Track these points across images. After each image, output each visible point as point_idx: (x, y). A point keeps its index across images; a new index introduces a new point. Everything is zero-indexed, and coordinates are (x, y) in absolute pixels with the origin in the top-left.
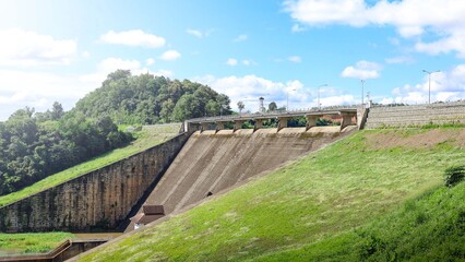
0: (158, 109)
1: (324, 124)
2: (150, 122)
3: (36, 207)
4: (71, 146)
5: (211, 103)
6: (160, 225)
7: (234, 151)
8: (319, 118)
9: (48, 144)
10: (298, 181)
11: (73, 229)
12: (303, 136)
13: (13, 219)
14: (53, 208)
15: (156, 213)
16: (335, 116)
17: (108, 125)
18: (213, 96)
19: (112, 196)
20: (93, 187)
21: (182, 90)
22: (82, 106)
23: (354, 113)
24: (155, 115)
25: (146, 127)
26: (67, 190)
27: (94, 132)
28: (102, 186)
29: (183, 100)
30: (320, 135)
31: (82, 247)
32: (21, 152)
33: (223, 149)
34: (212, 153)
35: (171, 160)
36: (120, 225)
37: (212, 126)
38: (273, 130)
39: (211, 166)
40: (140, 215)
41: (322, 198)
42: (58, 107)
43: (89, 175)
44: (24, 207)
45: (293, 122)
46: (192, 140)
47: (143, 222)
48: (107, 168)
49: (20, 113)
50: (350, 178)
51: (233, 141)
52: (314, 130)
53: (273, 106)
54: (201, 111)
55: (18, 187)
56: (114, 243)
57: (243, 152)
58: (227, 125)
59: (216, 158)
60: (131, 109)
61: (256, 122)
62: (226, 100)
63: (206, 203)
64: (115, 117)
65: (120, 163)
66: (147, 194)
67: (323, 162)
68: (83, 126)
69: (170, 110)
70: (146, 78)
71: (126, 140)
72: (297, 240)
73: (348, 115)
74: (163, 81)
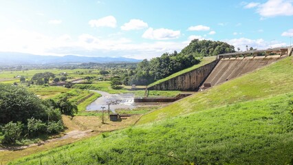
0: (208, 51)
1: (273, 54)
2: (205, 56)
3: (170, 83)
4: (180, 64)
5: (227, 49)
6: (210, 90)
7: (236, 65)
8: (271, 52)
9: (173, 64)
10: (262, 75)
11: (181, 90)
12: (264, 59)
13: (163, 86)
14: (175, 84)
15: (208, 86)
16: (278, 51)
17: (191, 57)
18: (228, 46)
19: (193, 80)
20: (187, 77)
21: (216, 44)
22: (183, 51)
23: (287, 50)
24: (207, 53)
25: (204, 58)
26: (179, 78)
27: (187, 60)
28: (190, 77)
29: (217, 48)
30: (271, 59)
31: (184, 96)
32: (165, 66)
33: (232, 65)
34: (228, 66)
35: (213, 69)
36: (196, 90)
37: (227, 57)
38: (252, 57)
39: (228, 70)
40: (203, 86)
41: (272, 82)
42: (176, 52)
43: (186, 73)
44: (166, 83)
45: (259, 54)
46: (220, 62)
47: (204, 88)
48: (192, 71)
49: (164, 54)
50: (284, 75)
51: (236, 62)
52: (269, 57)
53: (251, 49)
54: (223, 51)
55: (165, 77)
56: (194, 95)
57: (239, 66)
58: (233, 56)
59: (229, 68)
60: (199, 52)
61: (244, 55)
62: (233, 47)
63: (226, 83)
64: (194, 54)
65: (196, 69)
66: (205, 80)
67: (272, 69)
68: (184, 58)
69: (212, 51)
70: (204, 41)
71: (197, 62)
72: (261, 97)
73: (284, 51)
74: (210, 42)
